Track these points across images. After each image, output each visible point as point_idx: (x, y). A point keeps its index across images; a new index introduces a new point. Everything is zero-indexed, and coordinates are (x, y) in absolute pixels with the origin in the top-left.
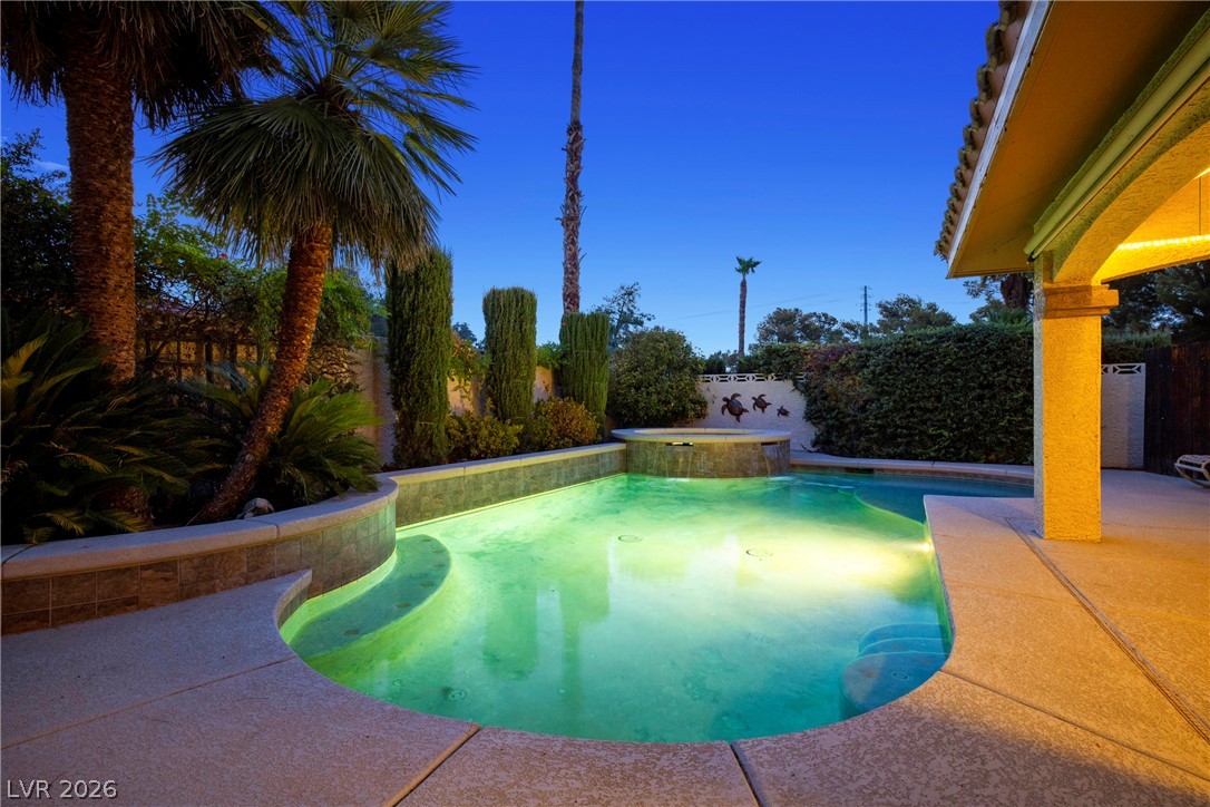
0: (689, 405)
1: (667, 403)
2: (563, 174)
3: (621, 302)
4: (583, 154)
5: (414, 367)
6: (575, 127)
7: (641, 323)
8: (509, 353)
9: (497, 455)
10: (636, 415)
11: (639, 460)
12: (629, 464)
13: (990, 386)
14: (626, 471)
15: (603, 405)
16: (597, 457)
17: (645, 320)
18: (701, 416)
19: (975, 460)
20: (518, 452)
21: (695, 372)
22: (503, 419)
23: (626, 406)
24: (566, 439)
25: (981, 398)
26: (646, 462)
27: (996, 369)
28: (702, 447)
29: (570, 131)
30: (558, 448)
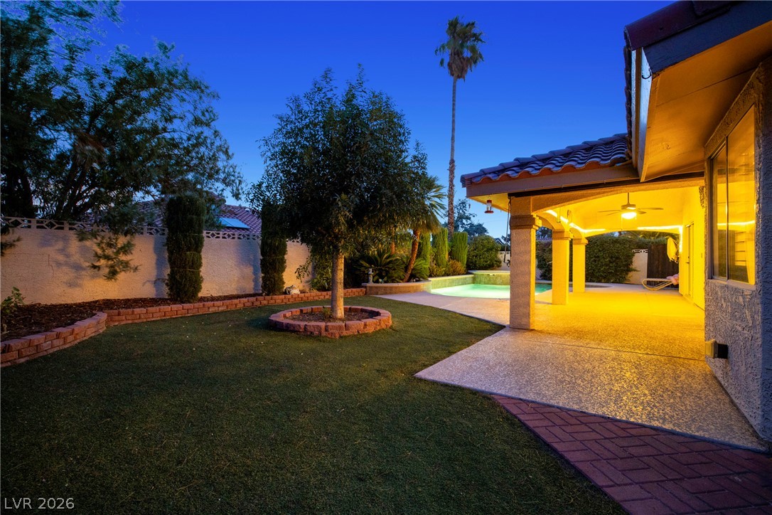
0: (495, 263)
1: (487, 262)
2: (448, 179)
3: (459, 208)
4: (455, 171)
5: (422, 253)
6: (452, 162)
7: (470, 219)
8: (440, 247)
9: (438, 276)
10: (475, 266)
11: (478, 280)
12: (474, 281)
13: (598, 257)
14: (474, 283)
15: (465, 263)
16: (466, 278)
17: (471, 216)
18: (499, 266)
19: (593, 282)
20: (443, 276)
21: (497, 250)
22: (439, 266)
23: (472, 262)
24: (455, 273)
25: (595, 261)
26: (480, 281)
27: (600, 251)
28: (498, 276)
29: (450, 163)
30: (453, 275)
